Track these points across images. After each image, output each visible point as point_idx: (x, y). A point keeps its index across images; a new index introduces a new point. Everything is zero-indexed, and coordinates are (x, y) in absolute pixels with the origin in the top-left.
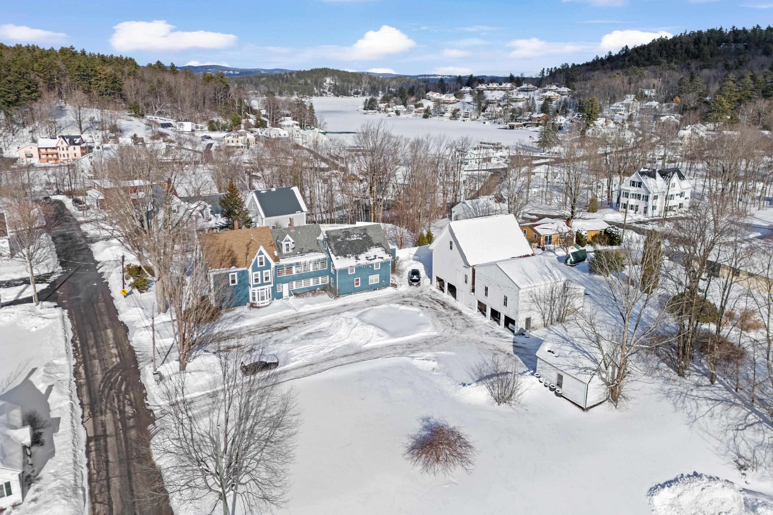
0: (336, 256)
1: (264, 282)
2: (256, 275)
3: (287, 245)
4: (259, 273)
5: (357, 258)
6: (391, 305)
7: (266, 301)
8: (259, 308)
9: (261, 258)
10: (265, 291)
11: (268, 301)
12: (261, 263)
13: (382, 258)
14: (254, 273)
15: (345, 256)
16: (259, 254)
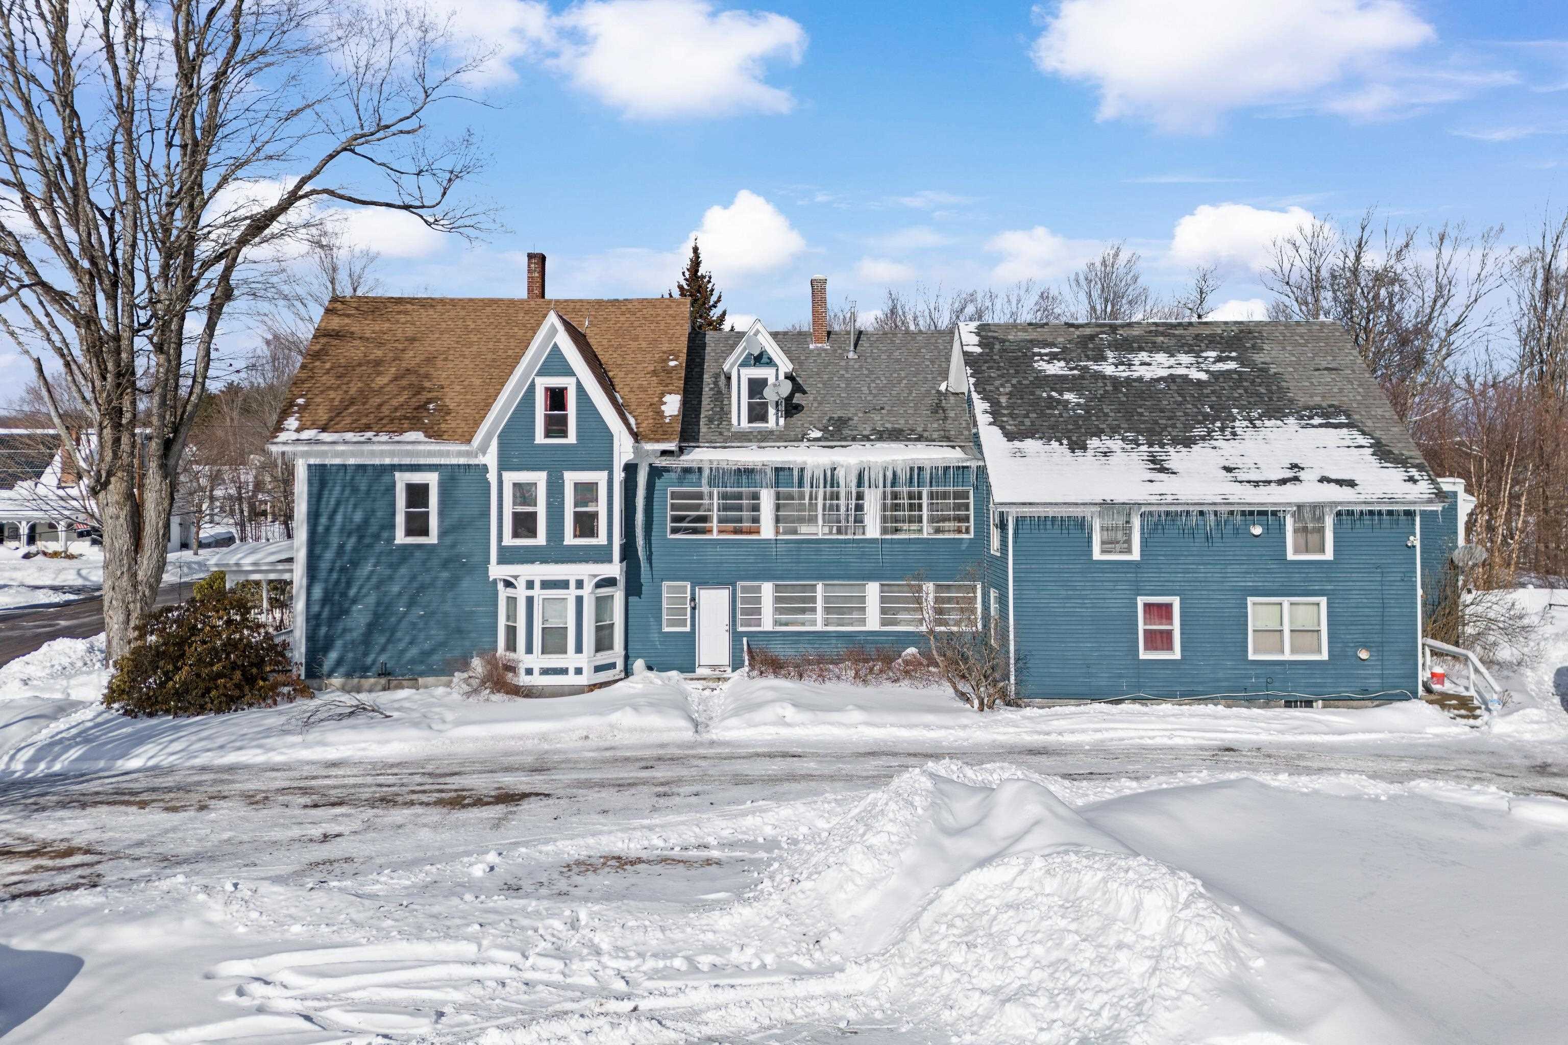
0: (1010, 437)
1: (570, 539)
2: (524, 493)
3: (757, 387)
4: (540, 478)
5: (1159, 466)
6: (1423, 786)
7: (570, 660)
8: (529, 693)
9: (557, 398)
10: (572, 593)
11: (586, 659)
12: (556, 426)
13: (1351, 484)
14: (511, 477)
15: (1076, 446)
16: (544, 372)
